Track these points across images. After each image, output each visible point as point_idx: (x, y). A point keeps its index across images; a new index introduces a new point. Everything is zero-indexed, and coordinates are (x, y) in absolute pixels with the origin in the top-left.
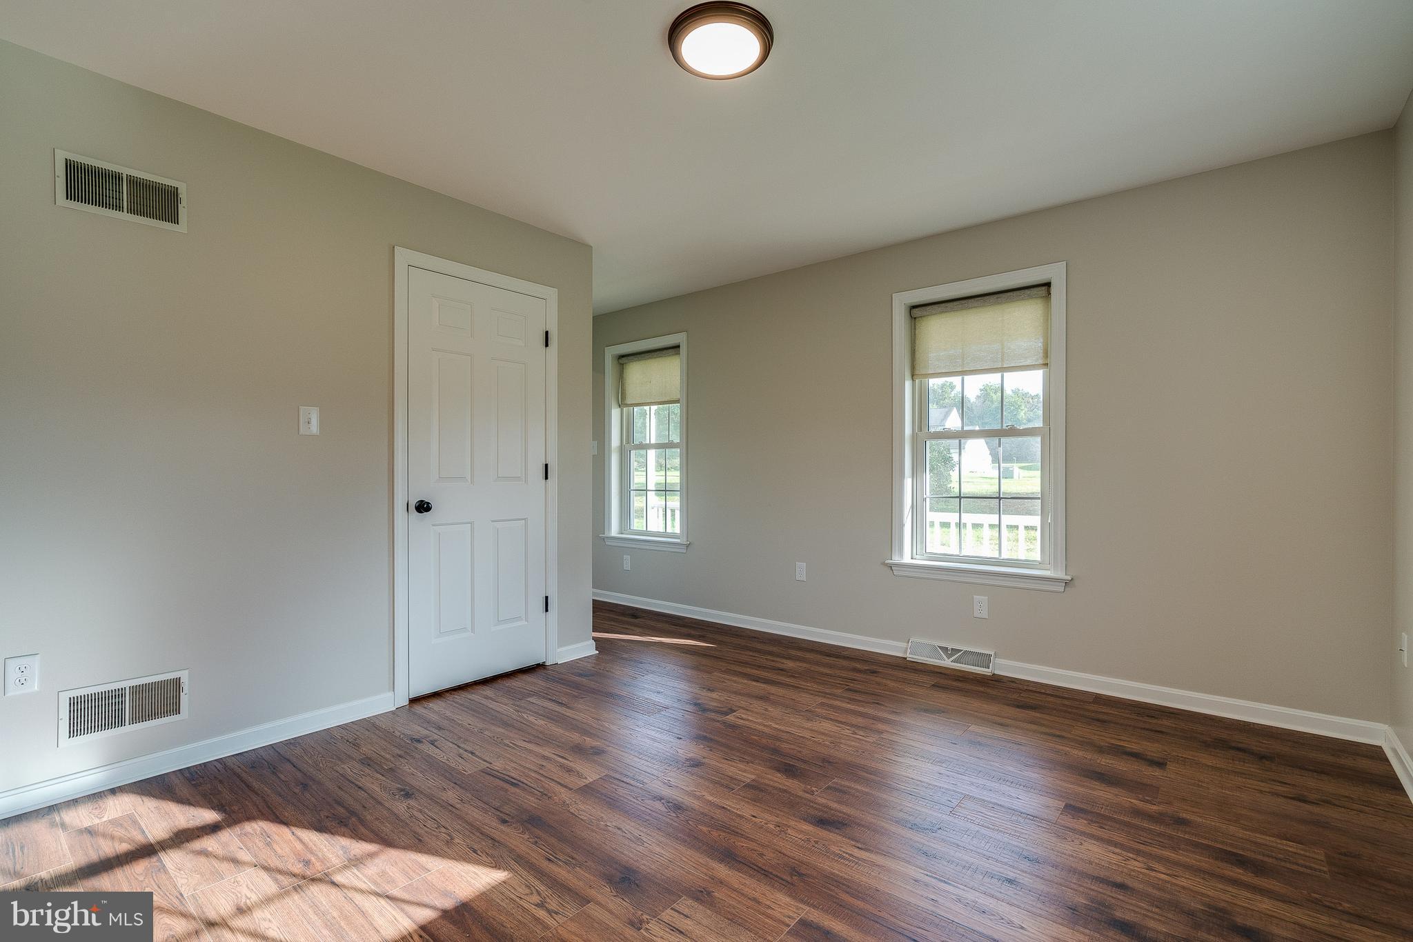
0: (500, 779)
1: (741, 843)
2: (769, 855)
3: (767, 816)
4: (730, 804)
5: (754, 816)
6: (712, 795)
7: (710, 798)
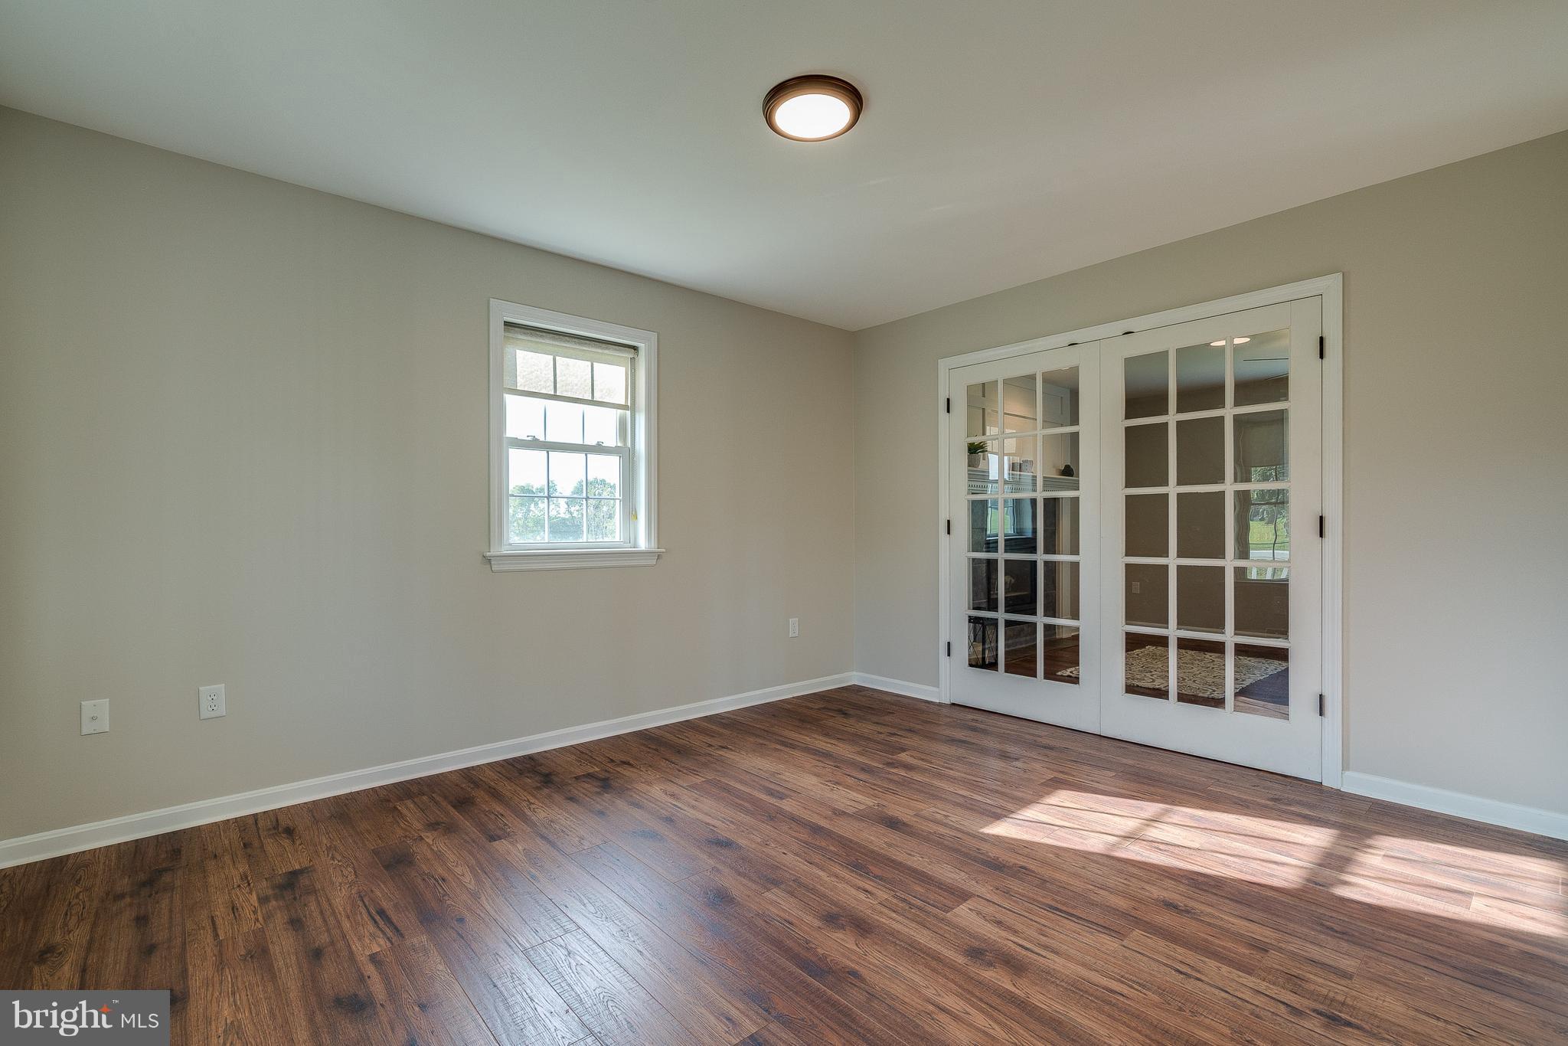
0: (1081, 918)
1: (804, 836)
2: (785, 828)
3: (774, 853)
4: (802, 866)
5: (784, 853)
6: (819, 877)
7: (821, 873)
